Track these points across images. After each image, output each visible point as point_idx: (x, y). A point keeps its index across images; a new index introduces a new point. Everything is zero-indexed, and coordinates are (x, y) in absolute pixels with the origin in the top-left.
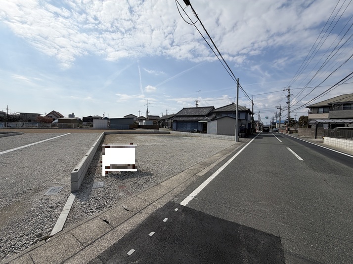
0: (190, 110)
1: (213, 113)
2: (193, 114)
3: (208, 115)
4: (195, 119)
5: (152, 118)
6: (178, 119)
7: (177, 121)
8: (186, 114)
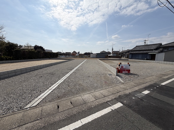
0: (141, 47)
1: (160, 48)
2: (143, 49)
3: (156, 49)
4: (145, 52)
5: (115, 52)
6: (133, 52)
7: (132, 54)
8: (138, 49)
